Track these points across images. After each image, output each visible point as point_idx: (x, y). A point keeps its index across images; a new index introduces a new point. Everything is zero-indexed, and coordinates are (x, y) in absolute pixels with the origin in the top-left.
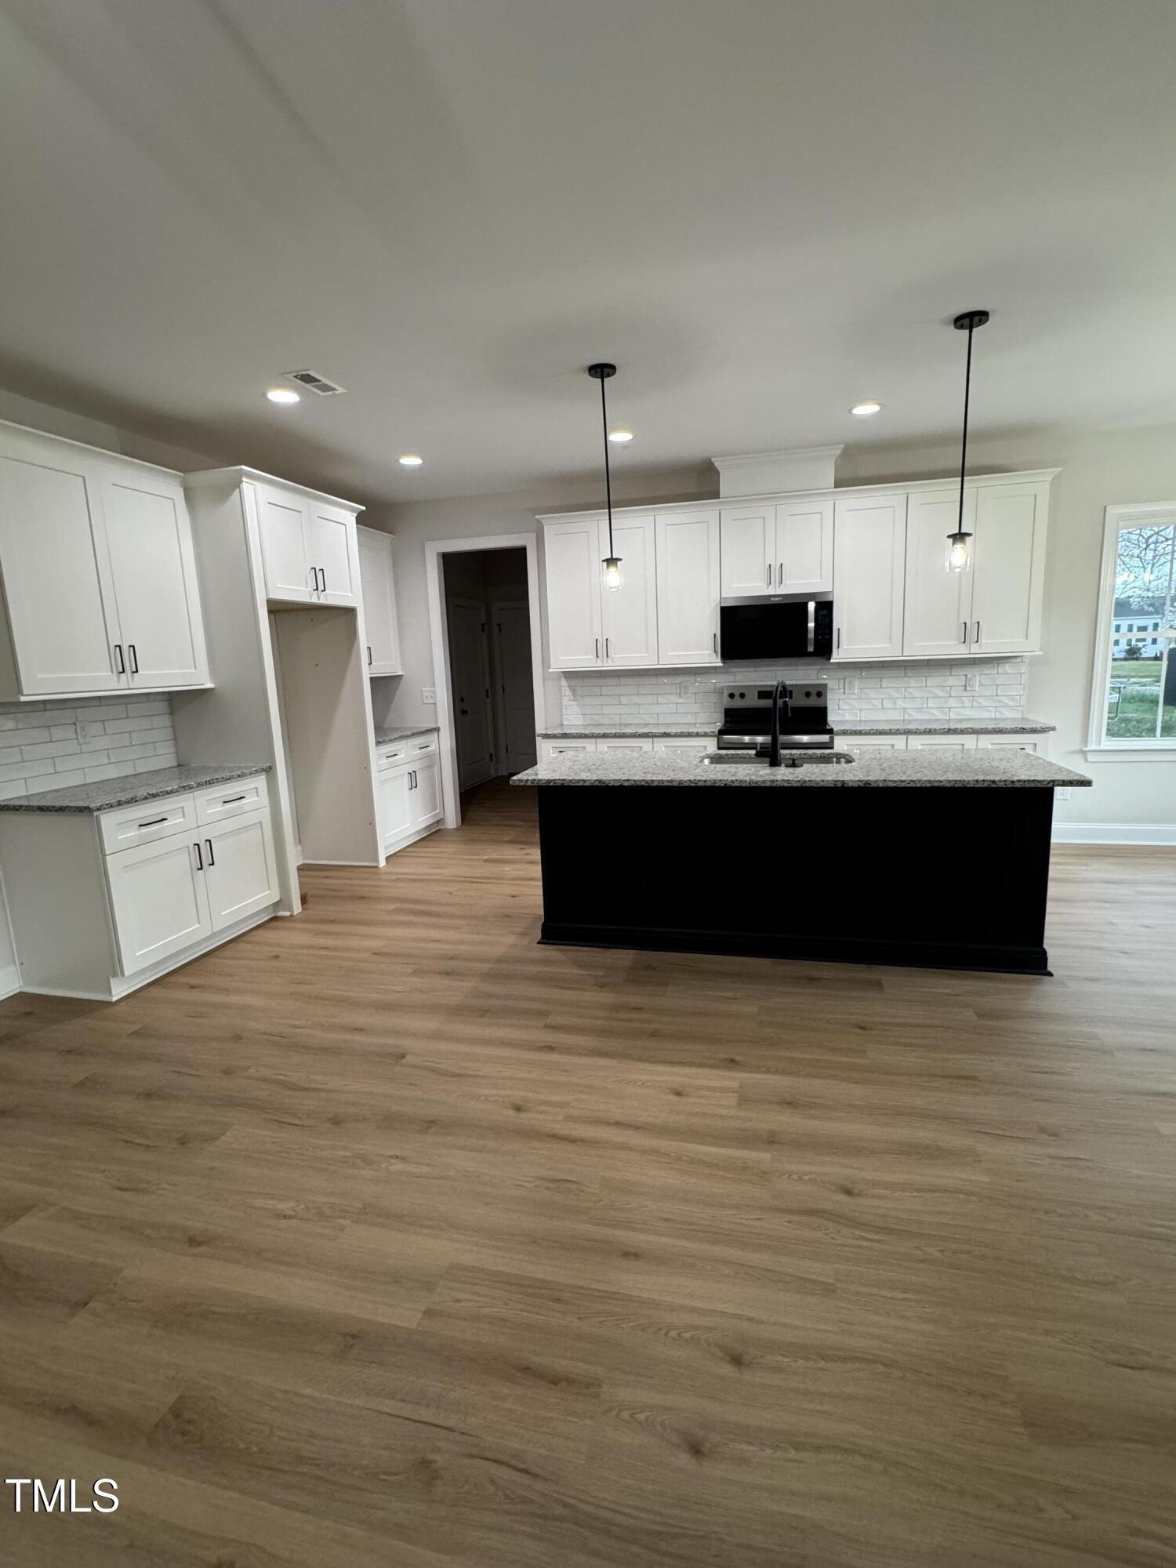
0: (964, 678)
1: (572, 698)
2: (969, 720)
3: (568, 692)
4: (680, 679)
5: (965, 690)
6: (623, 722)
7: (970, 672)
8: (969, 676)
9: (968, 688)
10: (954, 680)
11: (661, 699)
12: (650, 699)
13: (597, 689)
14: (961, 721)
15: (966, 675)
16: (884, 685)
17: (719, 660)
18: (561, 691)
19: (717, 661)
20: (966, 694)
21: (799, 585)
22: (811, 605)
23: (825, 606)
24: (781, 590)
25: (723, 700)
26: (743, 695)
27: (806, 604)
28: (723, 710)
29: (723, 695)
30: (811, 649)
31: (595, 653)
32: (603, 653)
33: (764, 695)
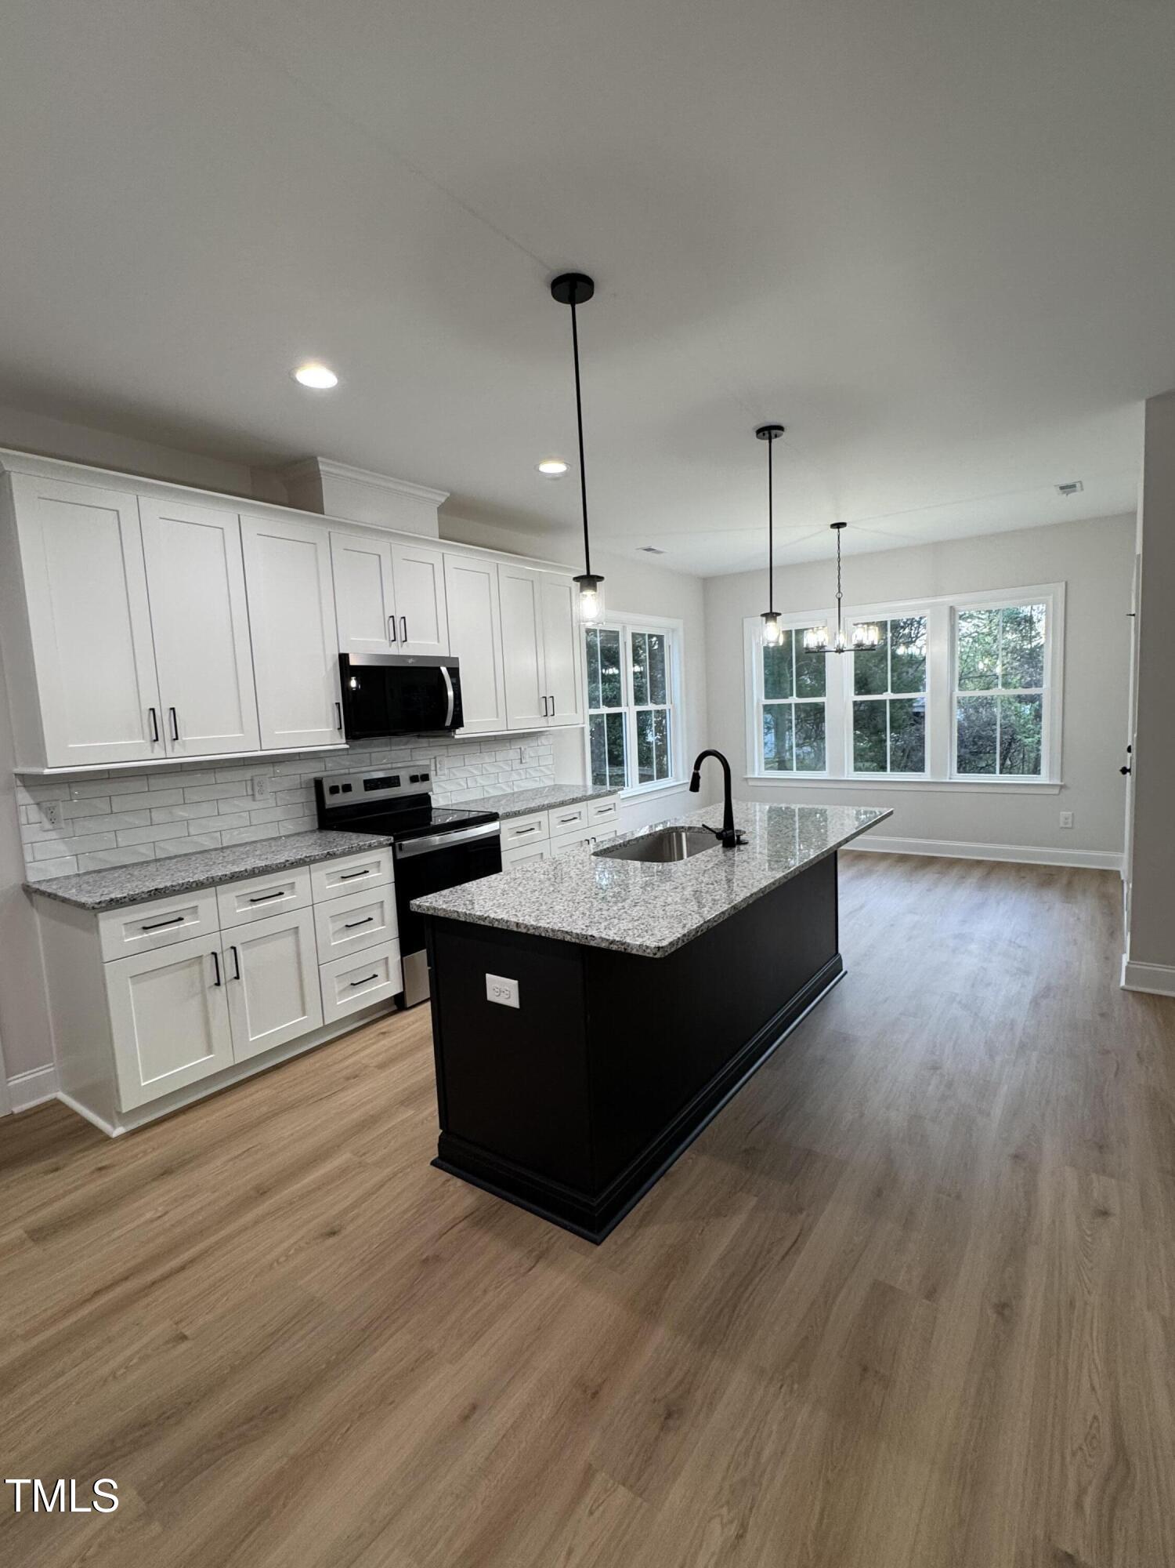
0: (519, 750)
1: (46, 826)
5: (521, 762)
6: (161, 855)
7: (523, 745)
8: (523, 749)
9: (524, 761)
10: (512, 752)
11: (224, 808)
12: (206, 809)
13: (101, 807)
15: (520, 749)
16: (466, 763)
17: (344, 741)
19: (341, 743)
20: (522, 766)
21: (421, 645)
22: (444, 670)
23: (454, 672)
24: (405, 650)
25: (314, 798)
26: (347, 788)
27: (439, 669)
28: (315, 811)
29: (313, 790)
30: (448, 723)
31: (148, 732)
32: (166, 731)
33: (371, 785)
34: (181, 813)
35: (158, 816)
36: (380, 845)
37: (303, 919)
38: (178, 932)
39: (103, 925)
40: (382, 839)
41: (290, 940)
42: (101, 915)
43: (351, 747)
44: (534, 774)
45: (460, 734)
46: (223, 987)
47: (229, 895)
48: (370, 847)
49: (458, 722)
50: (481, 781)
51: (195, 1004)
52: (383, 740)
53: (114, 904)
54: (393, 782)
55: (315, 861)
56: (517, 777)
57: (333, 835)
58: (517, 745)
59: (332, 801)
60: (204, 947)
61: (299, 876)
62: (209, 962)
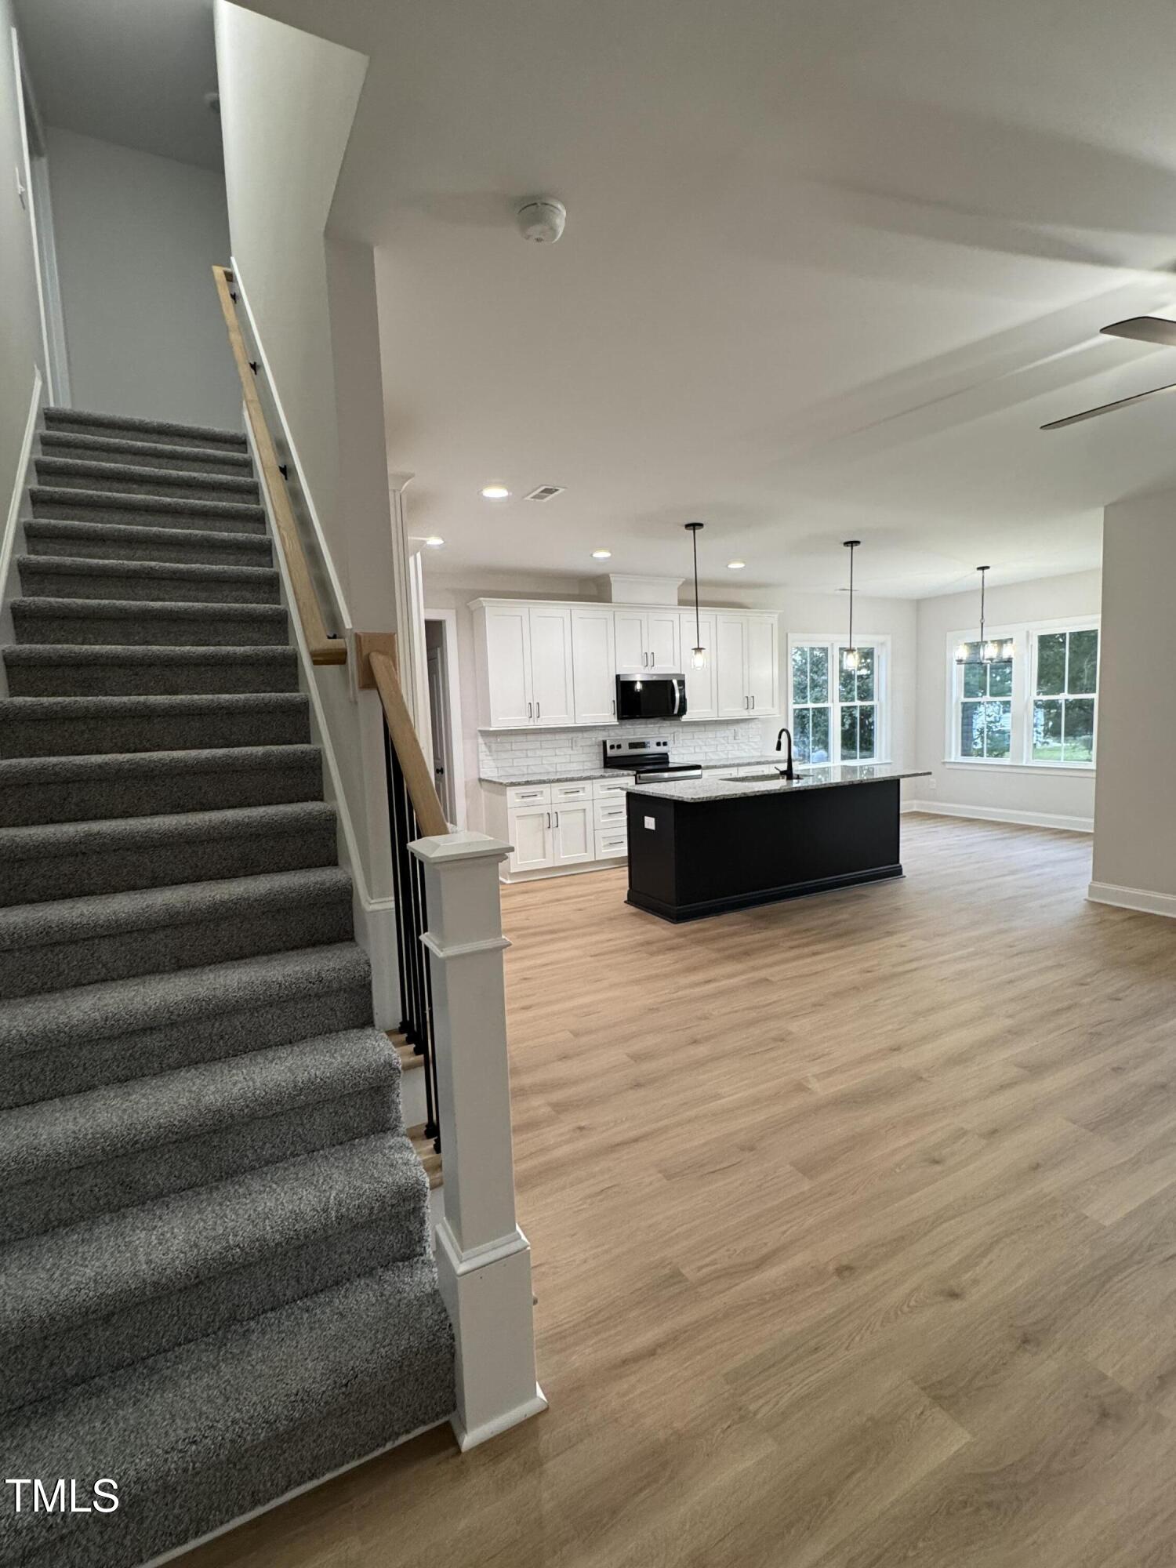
1: (488, 753)
2: (738, 758)
3: (483, 748)
4: (570, 735)
6: (530, 772)
7: (737, 727)
9: (737, 738)
10: (729, 732)
11: (558, 752)
12: (549, 752)
13: (508, 746)
14: (735, 758)
15: (735, 730)
16: (696, 737)
17: (616, 720)
18: (478, 747)
19: (614, 721)
20: (735, 741)
21: (662, 668)
22: (675, 682)
23: (682, 683)
24: (653, 671)
25: (602, 751)
26: (619, 747)
27: (671, 681)
28: (602, 758)
29: (602, 747)
30: (676, 712)
31: (528, 714)
32: (535, 715)
33: (633, 745)
34: (539, 753)
35: (530, 754)
36: (629, 775)
37: (588, 806)
38: (534, 801)
39: (508, 793)
40: (630, 772)
41: (581, 814)
42: (508, 788)
43: (620, 725)
44: (744, 747)
45: (684, 718)
46: (551, 829)
47: (557, 787)
48: (623, 775)
49: (683, 710)
50: (705, 749)
51: (540, 834)
52: (643, 721)
53: (513, 784)
54: (643, 745)
55: (595, 778)
56: (731, 748)
57: (609, 770)
58: (732, 728)
59: (610, 753)
60: (545, 810)
61: (587, 784)
62: (546, 817)
